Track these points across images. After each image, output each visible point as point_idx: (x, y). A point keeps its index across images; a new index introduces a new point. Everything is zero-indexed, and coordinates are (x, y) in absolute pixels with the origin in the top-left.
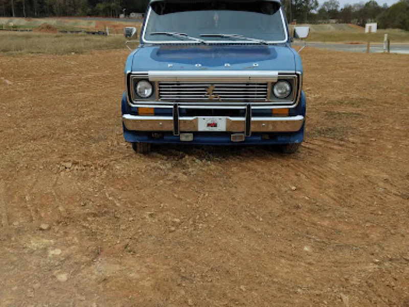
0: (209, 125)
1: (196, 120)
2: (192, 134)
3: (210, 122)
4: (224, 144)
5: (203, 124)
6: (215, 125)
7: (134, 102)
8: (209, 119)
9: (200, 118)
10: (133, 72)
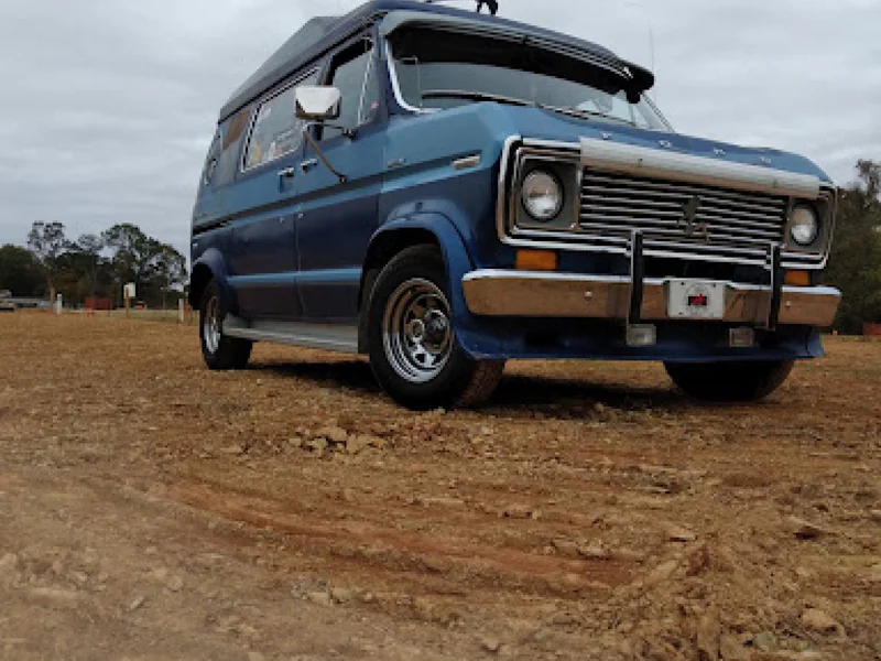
0: (692, 300)
1: (666, 286)
2: (654, 327)
3: (692, 293)
5: (679, 298)
6: (702, 301)
7: (516, 230)
8: (692, 285)
9: (675, 281)
10: (525, 141)
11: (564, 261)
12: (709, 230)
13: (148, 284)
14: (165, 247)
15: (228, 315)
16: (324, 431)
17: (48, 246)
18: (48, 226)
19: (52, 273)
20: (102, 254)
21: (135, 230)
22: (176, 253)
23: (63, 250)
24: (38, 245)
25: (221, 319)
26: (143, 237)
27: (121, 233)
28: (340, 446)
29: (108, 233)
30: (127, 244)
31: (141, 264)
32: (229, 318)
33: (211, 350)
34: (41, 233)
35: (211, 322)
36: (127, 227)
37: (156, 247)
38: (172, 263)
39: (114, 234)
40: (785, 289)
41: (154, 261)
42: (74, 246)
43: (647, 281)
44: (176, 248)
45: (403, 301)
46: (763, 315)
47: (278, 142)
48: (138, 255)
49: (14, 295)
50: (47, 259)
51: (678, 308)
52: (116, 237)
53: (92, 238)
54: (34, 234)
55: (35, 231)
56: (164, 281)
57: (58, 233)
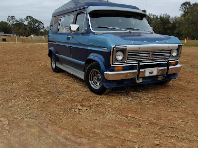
0: (150, 73)
1: (145, 70)
2: (142, 78)
3: (150, 71)
4: (150, 83)
5: (147, 72)
6: (152, 72)
7: (114, 64)
8: (150, 69)
9: (147, 69)
10: (116, 46)
11: (124, 68)
12: (154, 58)
13: (36, 30)
14: (39, 21)
15: (57, 62)
16: (78, 107)
17: (12, 21)
18: (12, 17)
19: (13, 28)
20: (24, 23)
21: (32, 17)
22: (41, 23)
23: (15, 22)
24: (9, 21)
25: (55, 63)
26: (33, 19)
27: (28, 18)
28: (81, 110)
29: (25, 18)
30: (30, 20)
31: (34, 26)
32: (57, 63)
33: (54, 67)
34: (10, 18)
35: (53, 62)
36: (30, 16)
37: (37, 21)
38: (41, 25)
39: (27, 18)
40: (169, 67)
41: (36, 25)
42: (18, 21)
43: (141, 70)
44: (41, 21)
45: (92, 73)
46: (165, 73)
47: (66, 28)
48: (32, 23)
49: (5, 33)
50: (12, 24)
51: (147, 74)
52: (27, 19)
53: (22, 20)
54: (8, 19)
55: (8, 18)
56: (39, 29)
57: (14, 18)
